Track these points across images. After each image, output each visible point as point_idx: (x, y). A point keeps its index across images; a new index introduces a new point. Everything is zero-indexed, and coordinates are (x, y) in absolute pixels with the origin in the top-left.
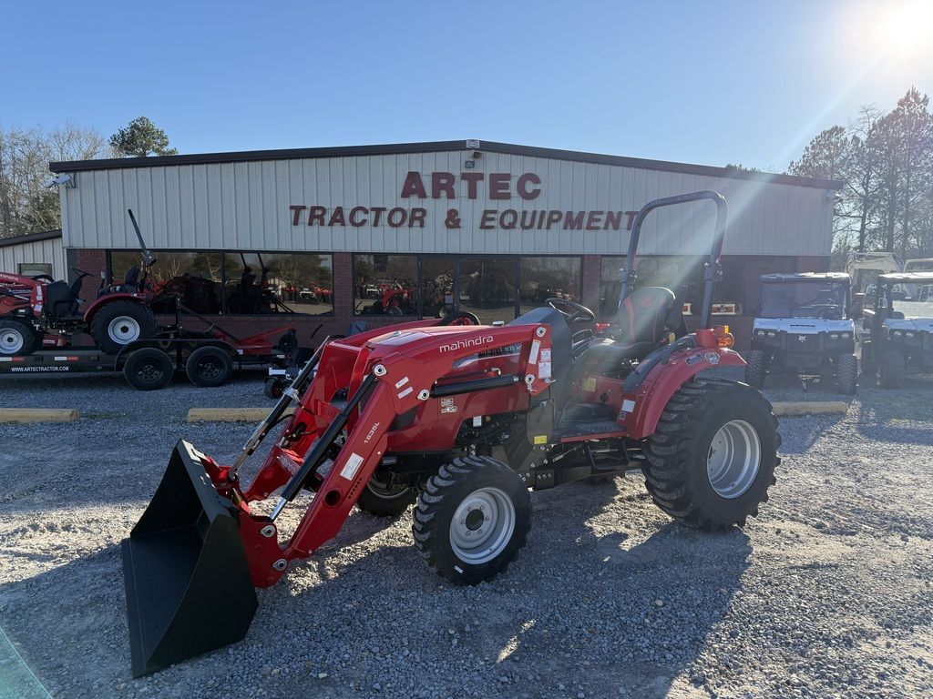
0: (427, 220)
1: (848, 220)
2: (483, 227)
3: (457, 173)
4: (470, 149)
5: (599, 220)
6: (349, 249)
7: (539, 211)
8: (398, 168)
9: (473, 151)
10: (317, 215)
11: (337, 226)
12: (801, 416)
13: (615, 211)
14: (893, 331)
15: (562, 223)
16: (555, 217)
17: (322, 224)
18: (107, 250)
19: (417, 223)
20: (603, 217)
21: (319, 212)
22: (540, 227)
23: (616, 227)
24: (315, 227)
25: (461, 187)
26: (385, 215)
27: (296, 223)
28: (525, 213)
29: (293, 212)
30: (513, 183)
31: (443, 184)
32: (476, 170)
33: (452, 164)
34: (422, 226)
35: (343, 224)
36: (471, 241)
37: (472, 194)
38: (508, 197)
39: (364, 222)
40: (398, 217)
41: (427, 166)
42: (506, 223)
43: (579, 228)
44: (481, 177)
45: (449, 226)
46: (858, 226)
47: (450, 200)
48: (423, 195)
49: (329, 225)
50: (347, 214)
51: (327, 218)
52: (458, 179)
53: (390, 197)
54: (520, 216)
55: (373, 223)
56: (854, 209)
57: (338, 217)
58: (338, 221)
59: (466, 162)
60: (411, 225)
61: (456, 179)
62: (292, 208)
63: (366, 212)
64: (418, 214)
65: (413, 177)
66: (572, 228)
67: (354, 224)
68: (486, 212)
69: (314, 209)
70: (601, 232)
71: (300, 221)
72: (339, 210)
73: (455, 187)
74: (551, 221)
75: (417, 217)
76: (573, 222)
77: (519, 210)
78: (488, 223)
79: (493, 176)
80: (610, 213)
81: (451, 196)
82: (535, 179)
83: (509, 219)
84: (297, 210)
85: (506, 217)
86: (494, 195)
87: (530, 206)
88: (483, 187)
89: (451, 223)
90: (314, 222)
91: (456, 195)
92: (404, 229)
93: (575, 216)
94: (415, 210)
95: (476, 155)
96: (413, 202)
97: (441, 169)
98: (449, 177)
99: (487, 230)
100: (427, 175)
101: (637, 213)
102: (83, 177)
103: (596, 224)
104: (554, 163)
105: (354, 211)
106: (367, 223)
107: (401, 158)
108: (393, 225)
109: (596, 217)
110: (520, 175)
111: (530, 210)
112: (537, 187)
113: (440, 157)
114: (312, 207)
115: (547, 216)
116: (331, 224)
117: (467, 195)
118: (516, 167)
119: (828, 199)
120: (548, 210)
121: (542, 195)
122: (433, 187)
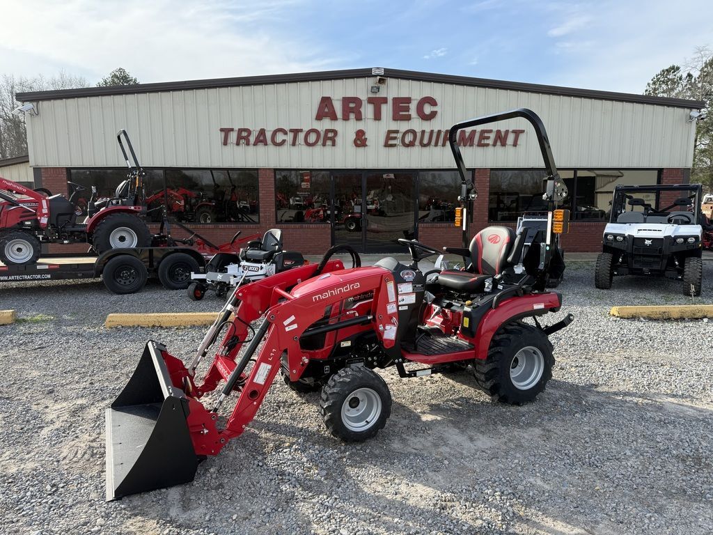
0: (338, 140)
2: (387, 145)
3: (363, 97)
4: (376, 76)
5: (488, 138)
6: (273, 165)
7: (436, 130)
8: (313, 93)
9: (378, 77)
10: (243, 136)
11: (261, 147)
12: (697, 319)
13: (503, 130)
17: (248, 144)
18: (67, 168)
19: (329, 143)
20: (492, 136)
21: (244, 134)
23: (504, 144)
24: (242, 147)
25: (368, 110)
26: (301, 136)
28: (423, 132)
29: (223, 134)
30: (413, 106)
31: (352, 107)
32: (382, 94)
33: (360, 89)
34: (334, 144)
35: (266, 144)
36: (376, 157)
37: (377, 117)
38: (408, 118)
39: (284, 141)
40: (312, 138)
41: (338, 91)
42: (407, 141)
43: (471, 145)
44: (385, 100)
45: (357, 145)
47: (358, 122)
48: (334, 118)
50: (269, 135)
51: (252, 139)
52: (365, 103)
53: (306, 120)
54: (419, 135)
55: (291, 143)
57: (261, 138)
58: (261, 141)
59: (372, 87)
60: (324, 145)
61: (363, 103)
62: (222, 130)
63: (285, 133)
64: (330, 135)
65: (326, 101)
66: (465, 146)
67: (276, 144)
68: (390, 132)
69: (241, 131)
70: (490, 149)
71: (229, 141)
72: (262, 132)
73: (362, 110)
74: (446, 139)
75: (330, 138)
76: (466, 140)
77: (418, 130)
78: (391, 142)
79: (397, 101)
80: (499, 132)
81: (359, 118)
82: (432, 102)
83: (409, 138)
84: (226, 132)
85: (407, 135)
86: (396, 117)
87: (427, 126)
88: (387, 110)
89: (359, 142)
90: (241, 142)
91: (363, 117)
92: (318, 148)
93: (467, 135)
94: (327, 131)
95: (382, 81)
96: (326, 124)
97: (350, 94)
98: (357, 101)
99: (390, 148)
100: (337, 100)
101: (522, 131)
102: (45, 105)
103: (486, 142)
104: (448, 87)
105: (275, 133)
106: (286, 143)
107: (316, 84)
108: (308, 144)
109: (486, 135)
110: (419, 99)
111: (428, 130)
112: (434, 109)
113: (350, 82)
114: (239, 129)
115: (443, 135)
116: (255, 144)
117: (372, 117)
118: (416, 91)
119: (691, 118)
120: (443, 130)
121: (438, 116)
122: (344, 110)
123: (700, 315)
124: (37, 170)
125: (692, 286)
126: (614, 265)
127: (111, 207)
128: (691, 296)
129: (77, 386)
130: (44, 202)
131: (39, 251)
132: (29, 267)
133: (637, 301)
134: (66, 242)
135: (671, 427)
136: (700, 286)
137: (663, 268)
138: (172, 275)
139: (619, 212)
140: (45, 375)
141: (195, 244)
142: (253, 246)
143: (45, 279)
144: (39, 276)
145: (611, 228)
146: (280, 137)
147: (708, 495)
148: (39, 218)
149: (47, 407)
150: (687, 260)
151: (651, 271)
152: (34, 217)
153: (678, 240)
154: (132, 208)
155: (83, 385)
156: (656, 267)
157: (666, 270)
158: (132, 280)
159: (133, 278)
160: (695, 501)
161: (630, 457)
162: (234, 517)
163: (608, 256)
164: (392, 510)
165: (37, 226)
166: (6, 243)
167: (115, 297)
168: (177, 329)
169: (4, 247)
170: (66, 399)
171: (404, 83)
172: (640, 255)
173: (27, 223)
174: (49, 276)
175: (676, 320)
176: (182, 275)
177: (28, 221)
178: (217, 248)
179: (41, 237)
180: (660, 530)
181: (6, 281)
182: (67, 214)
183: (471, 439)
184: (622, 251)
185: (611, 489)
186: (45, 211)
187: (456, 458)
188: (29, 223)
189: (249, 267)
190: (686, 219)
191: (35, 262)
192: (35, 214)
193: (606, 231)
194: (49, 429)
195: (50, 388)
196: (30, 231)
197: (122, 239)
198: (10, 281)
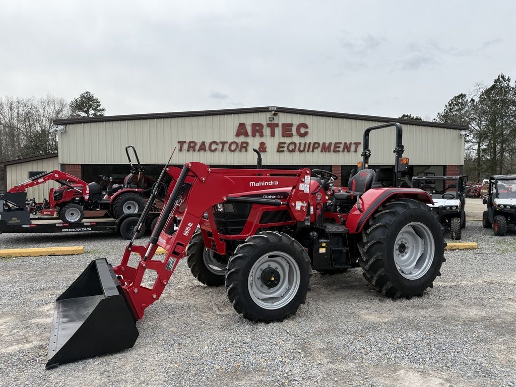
0: (249, 148)
1: (470, 144)
2: (278, 151)
3: (264, 123)
4: (272, 111)
5: (339, 147)
7: (308, 143)
8: (233, 122)
9: (273, 112)
10: (192, 146)
11: (202, 152)
12: (453, 250)
13: (348, 143)
14: (499, 205)
15: (320, 149)
16: (316, 146)
17: (194, 151)
18: (81, 165)
19: (244, 150)
20: (342, 146)
21: (192, 145)
22: (308, 151)
23: (349, 151)
24: (191, 152)
25: (267, 131)
26: (227, 146)
27: (180, 150)
28: (300, 143)
29: (179, 145)
30: (294, 129)
31: (257, 129)
32: (275, 121)
33: (263, 119)
34: (246, 151)
35: (205, 151)
36: (272, 158)
37: (273, 134)
38: (291, 135)
39: (216, 149)
40: (233, 147)
41: (249, 120)
42: (291, 149)
43: (329, 151)
44: (277, 125)
45: (261, 151)
46: (476, 147)
47: (261, 138)
48: (246, 135)
49: (198, 151)
50: (207, 146)
51: (197, 148)
52: (265, 127)
53: (230, 137)
54: (298, 146)
55: (221, 150)
56: (473, 138)
57: (203, 147)
58: (203, 149)
59: (270, 118)
60: (240, 151)
62: (179, 142)
63: (217, 144)
64: (244, 145)
65: (242, 126)
66: (325, 152)
67: (211, 150)
68: (280, 143)
69: (190, 143)
70: (341, 153)
71: (183, 149)
72: (203, 143)
73: (264, 131)
74: (314, 148)
75: (244, 147)
76: (326, 148)
77: (297, 142)
78: (281, 149)
79: (283, 125)
80: (345, 143)
81: (262, 135)
82: (305, 126)
83: (292, 147)
84: (181, 143)
85: (290, 146)
86: (284, 135)
87: (303, 140)
88: (278, 131)
90: (190, 149)
91: (264, 135)
92: (237, 153)
93: (327, 145)
94: (243, 143)
95: (275, 114)
96: (242, 139)
97: (257, 122)
98: (260, 125)
99: (281, 153)
100: (249, 125)
101: (360, 143)
102: (70, 127)
103: (338, 149)
104: (315, 118)
105: (211, 144)
107: (236, 116)
108: (231, 150)
109: (338, 145)
110: (298, 124)
111: (303, 142)
113: (256, 115)
115: (312, 145)
116: (199, 151)
117: (270, 135)
118: (296, 120)
119: (461, 135)
120: (312, 142)
121: (309, 134)
122: (252, 131)
124: (63, 166)
127: (124, 190)
130: (87, 187)
131: (83, 215)
132: (78, 224)
134: (97, 209)
143: (88, 231)
144: (85, 229)
146: (214, 147)
148: (84, 196)
150: (452, 219)
152: (81, 195)
153: (447, 208)
154: (136, 190)
165: (82, 200)
166: (66, 210)
169: (65, 212)
171: (288, 115)
173: (77, 199)
174: (90, 229)
177: (77, 197)
179: (83, 206)
181: (67, 232)
182: (98, 193)
186: (88, 192)
190: (452, 197)
191: (82, 221)
196: (78, 203)
197: (129, 208)
198: (69, 232)
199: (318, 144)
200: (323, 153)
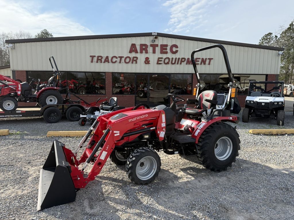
0: (138, 61)
2: (158, 63)
3: (148, 44)
5: (199, 61)
6: (111, 71)
7: (178, 58)
8: (128, 42)
9: (155, 36)
11: (106, 63)
12: (283, 135)
13: (204, 58)
15: (185, 62)
16: (183, 60)
17: (101, 62)
18: (26, 71)
19: (134, 62)
20: (200, 60)
21: (100, 58)
22: (178, 64)
23: (205, 64)
24: (99, 63)
25: (150, 49)
26: (123, 59)
27: (92, 62)
28: (173, 58)
29: (91, 58)
30: (169, 48)
31: (144, 48)
32: (156, 43)
33: (147, 41)
34: (136, 63)
35: (109, 62)
36: (153, 68)
37: (154, 52)
38: (167, 53)
39: (116, 61)
40: (128, 60)
41: (138, 41)
42: (166, 62)
44: (157, 45)
45: (146, 63)
47: (146, 54)
48: (137, 52)
50: (110, 59)
51: (103, 60)
52: (149, 46)
53: (125, 53)
54: (171, 60)
55: (119, 62)
57: (107, 60)
58: (107, 61)
59: (152, 40)
60: (132, 63)
62: (91, 56)
63: (117, 58)
64: (135, 59)
65: (133, 46)
66: (189, 64)
67: (113, 62)
68: (159, 58)
69: (98, 57)
70: (200, 65)
71: (93, 61)
72: (107, 57)
73: (148, 49)
74: (182, 61)
75: (135, 60)
77: (170, 57)
78: (160, 62)
79: (162, 45)
80: (203, 59)
81: (147, 52)
82: (176, 46)
83: (167, 61)
84: (93, 57)
85: (166, 60)
86: (162, 52)
87: (174, 56)
88: (158, 49)
89: (146, 62)
90: (98, 61)
91: (148, 52)
92: (130, 64)
93: (190, 60)
94: (134, 57)
95: (156, 38)
96: (133, 55)
97: (143, 43)
98: (146, 46)
99: (159, 65)
100: (138, 45)
101: (212, 59)
102: (17, 45)
104: (183, 41)
105: (112, 58)
106: (117, 62)
107: (129, 38)
108: (126, 63)
109: (198, 60)
110: (171, 45)
111: (174, 58)
112: (177, 49)
113: (143, 38)
114: (98, 56)
115: (180, 60)
116: (104, 62)
117: (152, 52)
118: (170, 42)
119: (279, 54)
120: (181, 58)
121: (179, 52)
122: (140, 49)
123: (284, 133)
125: (281, 122)
126: (250, 113)
127: (47, 88)
128: (280, 125)
129: (39, 160)
130: (19, 85)
131: (17, 105)
132: (13, 112)
133: (259, 127)
134: (28, 101)
135: (276, 177)
136: (283, 122)
137: (269, 115)
138: (72, 116)
139: (251, 92)
140: (25, 156)
141: (80, 103)
142: (105, 104)
143: (19, 117)
144: (17, 116)
145: (248, 98)
146: (114, 60)
147: (292, 202)
148: (17, 92)
149: (29, 169)
150: (278, 111)
151: (264, 115)
152: (15, 91)
153: (275, 103)
154: (56, 88)
155: (42, 160)
156: (266, 114)
157: (270, 115)
158: (55, 118)
159: (56, 117)
160: (287, 204)
161: (261, 188)
162: (111, 211)
163: (247, 110)
164: (172, 209)
165: (16, 95)
166: (4, 102)
167: (48, 124)
168: (76, 137)
169: (3, 104)
170: (36, 166)
171: (165, 38)
172: (260, 109)
174: (21, 116)
175: (275, 135)
176: (76, 115)
177: (12, 93)
178: (89, 105)
179: (17, 99)
180: (275, 215)
181: (3, 117)
182: (29, 90)
183: (199, 181)
184: (253, 107)
185: (255, 200)
186: (20, 89)
187: (195, 189)
188: (13, 94)
189: (104, 112)
190: (278, 95)
191: (15, 110)
192: (16, 90)
193: (247, 99)
194: (31, 177)
195: (29, 161)
196: (13, 97)
197: (51, 101)
198: (5, 117)
199: (185, 59)
200: (187, 65)
